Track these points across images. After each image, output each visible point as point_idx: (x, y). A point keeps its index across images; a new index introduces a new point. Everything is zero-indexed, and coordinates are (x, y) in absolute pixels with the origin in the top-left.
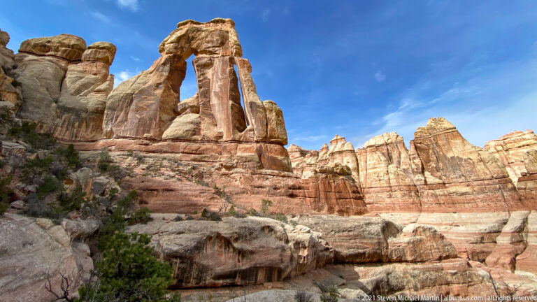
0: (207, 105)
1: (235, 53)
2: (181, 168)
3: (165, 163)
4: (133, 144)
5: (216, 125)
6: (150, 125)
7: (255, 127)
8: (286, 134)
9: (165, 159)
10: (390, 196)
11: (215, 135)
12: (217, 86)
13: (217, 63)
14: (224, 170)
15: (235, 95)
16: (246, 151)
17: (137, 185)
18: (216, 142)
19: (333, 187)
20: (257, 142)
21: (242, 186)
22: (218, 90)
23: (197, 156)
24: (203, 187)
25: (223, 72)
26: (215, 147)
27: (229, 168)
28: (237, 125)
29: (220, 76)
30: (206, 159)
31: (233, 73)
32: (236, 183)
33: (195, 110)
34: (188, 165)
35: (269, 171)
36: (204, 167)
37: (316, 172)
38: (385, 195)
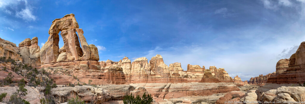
0: (68, 49)
1: (76, 27)
2: (63, 71)
3: (59, 69)
4: (49, 65)
5: (72, 55)
6: (52, 58)
7: (86, 55)
8: (99, 57)
9: (58, 68)
10: (140, 78)
11: (72, 59)
12: (70, 41)
13: (69, 32)
14: (76, 71)
15: (77, 43)
16: (83, 64)
17: (52, 77)
18: (73, 61)
19: (115, 75)
20: (87, 60)
21: (83, 76)
22: (71, 42)
23: (67, 66)
24: (70, 77)
25: (72, 35)
26: (73, 63)
27: (78, 70)
28: (79, 54)
29: (71, 37)
30: (70, 67)
31: (76, 35)
32: (81, 75)
33: (64, 51)
34: (65, 69)
35: (92, 70)
36: (70, 70)
37: (109, 70)
38: (138, 78)
